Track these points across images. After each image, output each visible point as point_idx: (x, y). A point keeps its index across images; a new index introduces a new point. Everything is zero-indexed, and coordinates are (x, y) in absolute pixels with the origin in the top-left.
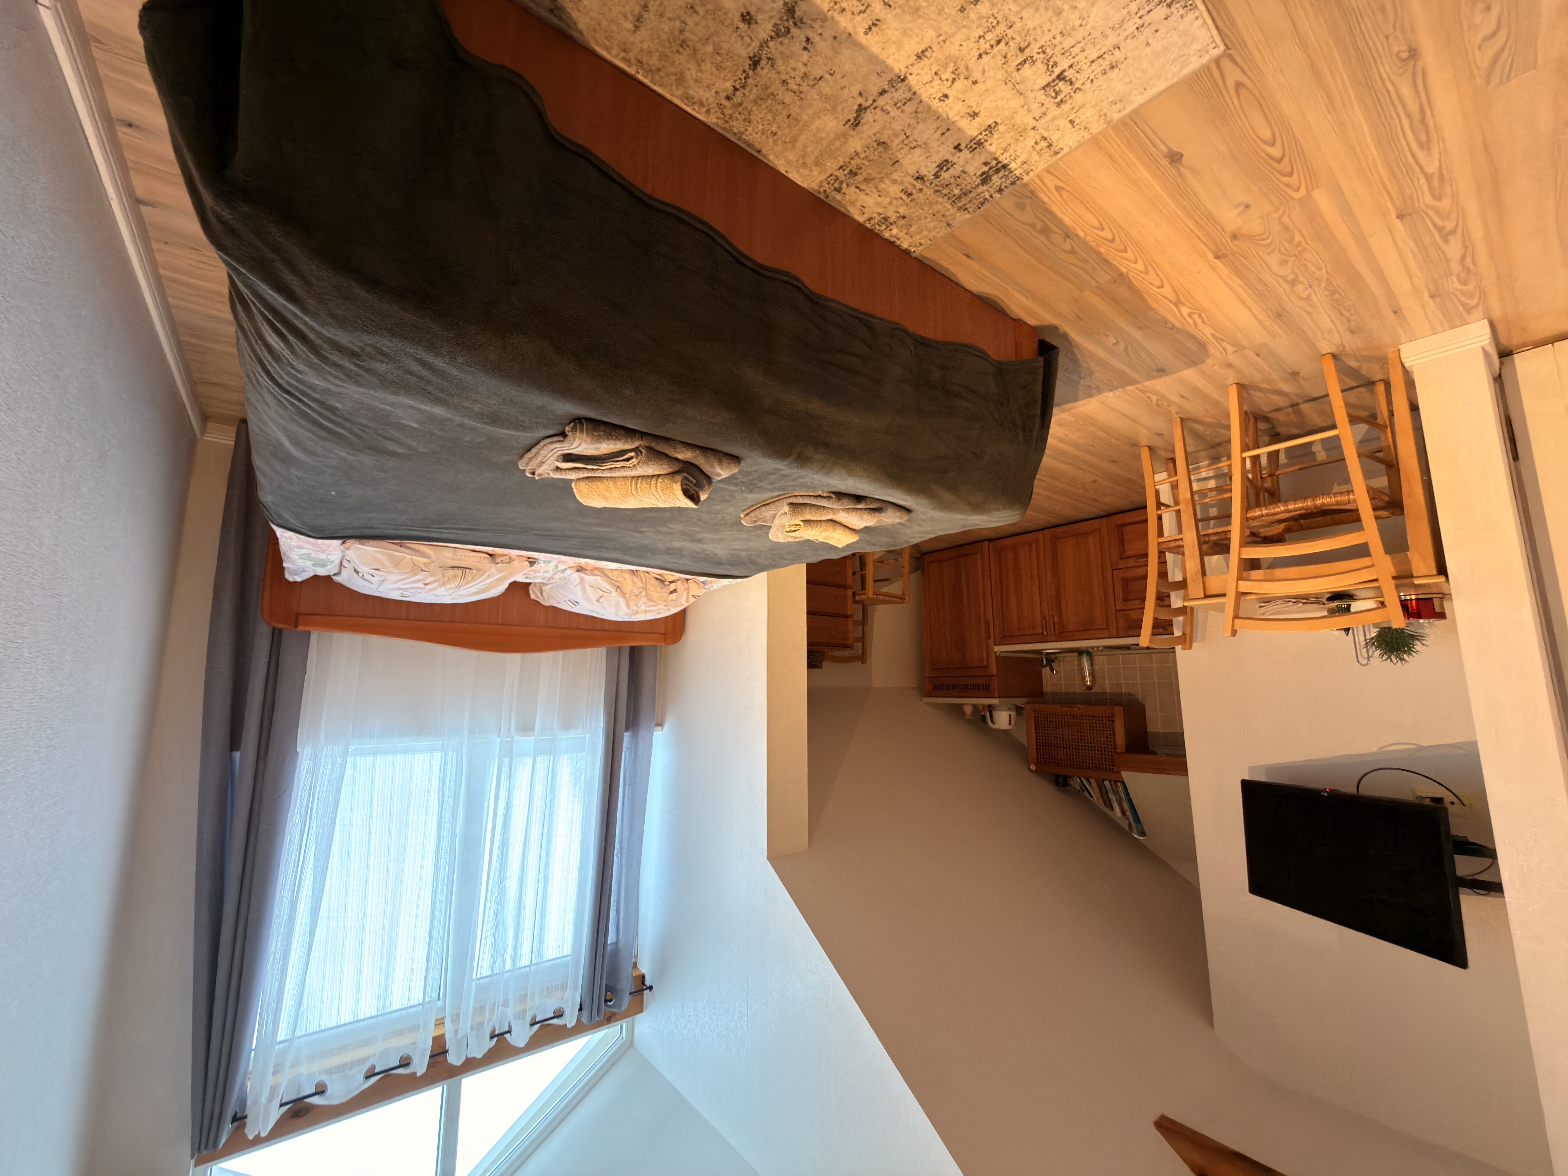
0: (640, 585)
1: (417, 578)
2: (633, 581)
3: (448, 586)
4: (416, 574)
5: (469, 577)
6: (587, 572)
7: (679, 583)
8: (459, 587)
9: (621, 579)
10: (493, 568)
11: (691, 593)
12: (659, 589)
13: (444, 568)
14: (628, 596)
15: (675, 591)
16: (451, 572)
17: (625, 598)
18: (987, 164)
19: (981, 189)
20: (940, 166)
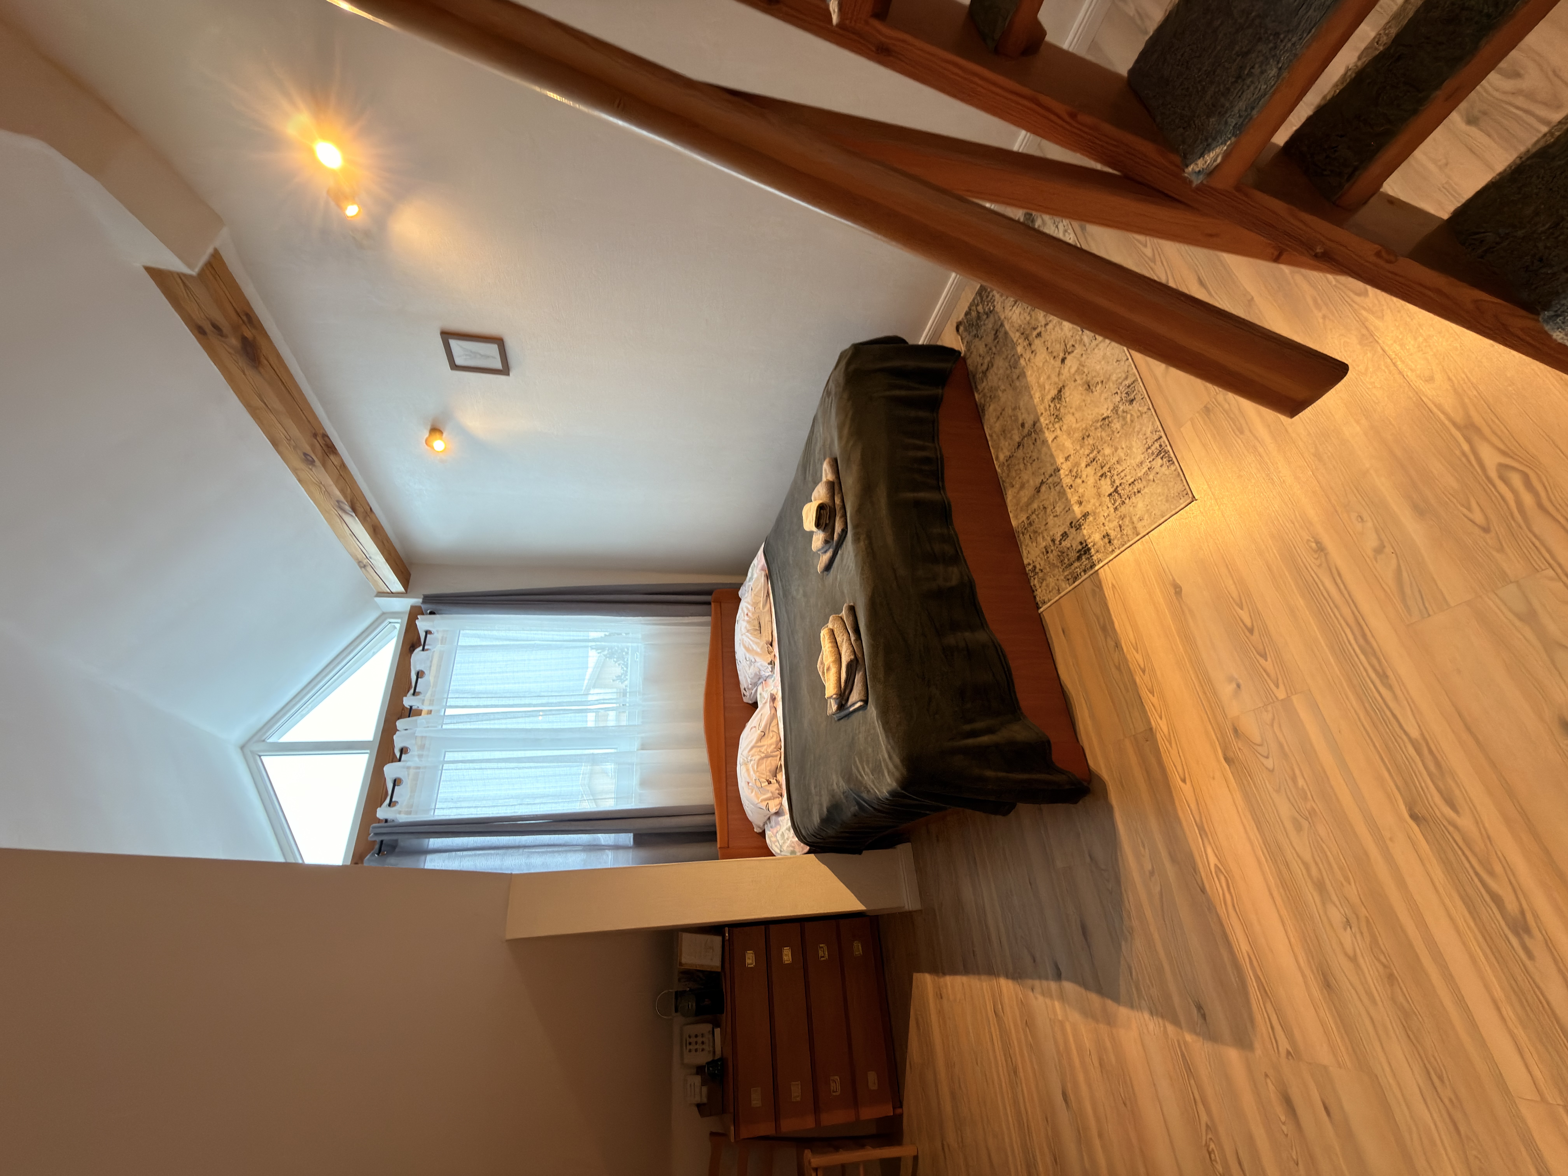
0: (769, 751)
1: (750, 607)
2: (771, 745)
3: (748, 626)
4: (752, 606)
5: (756, 633)
6: (772, 703)
7: (777, 785)
8: (748, 631)
9: (771, 735)
10: (763, 642)
11: (769, 802)
12: (768, 768)
13: (759, 619)
14: (759, 744)
15: (770, 783)
16: (756, 623)
17: (757, 742)
18: (1081, 543)
19: (1077, 564)
20: (1062, 535)
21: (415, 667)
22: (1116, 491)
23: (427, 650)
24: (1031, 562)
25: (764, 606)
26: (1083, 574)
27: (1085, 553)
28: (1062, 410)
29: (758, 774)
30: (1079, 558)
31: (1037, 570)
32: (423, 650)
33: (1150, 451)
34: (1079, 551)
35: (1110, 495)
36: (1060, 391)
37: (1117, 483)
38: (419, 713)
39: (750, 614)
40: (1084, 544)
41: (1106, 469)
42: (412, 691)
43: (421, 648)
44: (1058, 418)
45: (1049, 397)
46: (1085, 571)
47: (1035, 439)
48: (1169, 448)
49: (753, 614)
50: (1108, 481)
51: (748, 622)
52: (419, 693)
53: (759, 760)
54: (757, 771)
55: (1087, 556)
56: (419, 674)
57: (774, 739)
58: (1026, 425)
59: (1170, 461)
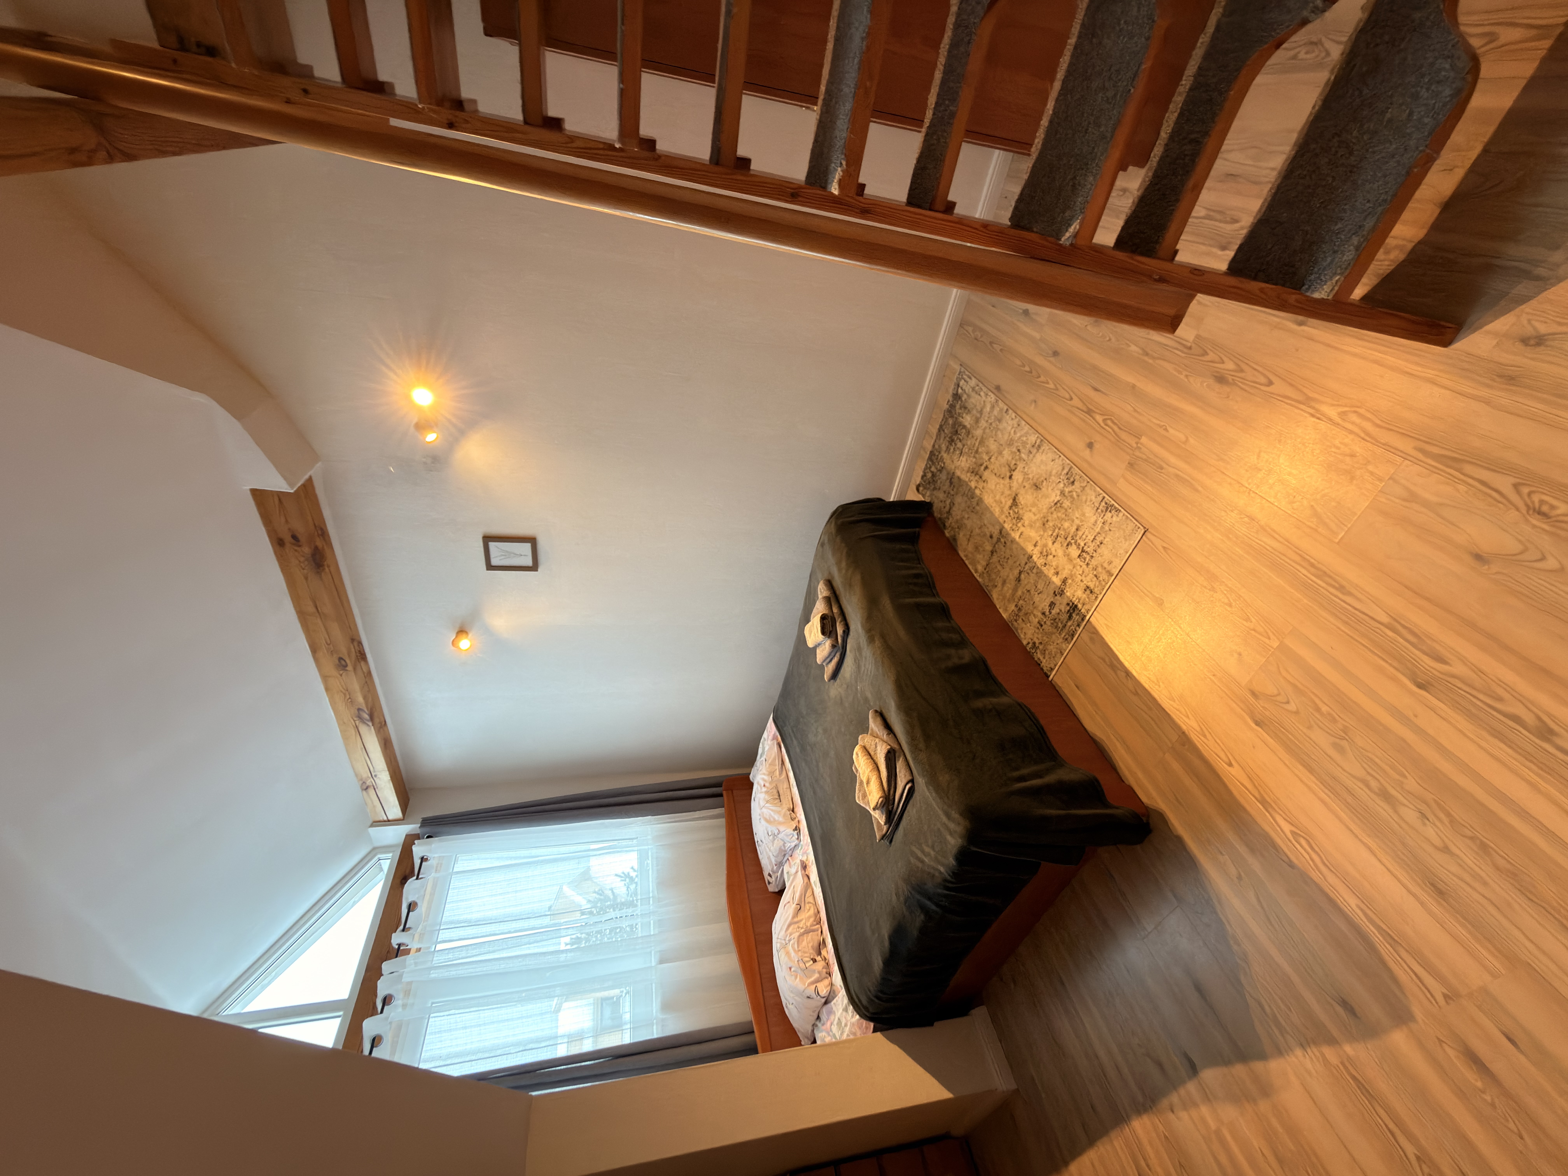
0: (809, 924)
1: (766, 777)
2: (809, 917)
3: (766, 797)
4: (768, 775)
5: (774, 806)
6: (803, 871)
7: (824, 963)
8: (767, 802)
9: (808, 907)
11: (818, 985)
12: (811, 946)
13: (776, 787)
14: (796, 920)
15: (815, 961)
16: (775, 792)
17: (793, 917)
18: (1068, 604)
19: (1069, 623)
20: (1050, 606)
21: (407, 899)
22: (1083, 551)
23: (421, 878)
24: (1030, 641)
25: (781, 774)
26: (1077, 628)
27: (1074, 610)
28: (1021, 512)
29: (800, 954)
30: (1070, 617)
31: (1037, 645)
32: (417, 878)
33: (1099, 511)
34: (1069, 611)
35: (1079, 556)
36: (1014, 500)
37: (1082, 544)
38: (407, 952)
39: (767, 785)
40: (1071, 604)
41: (1069, 539)
42: (401, 927)
43: (415, 877)
44: (1019, 518)
45: (1007, 507)
46: (1079, 625)
47: (1005, 543)
48: (1113, 502)
49: (770, 783)
50: (1074, 546)
51: (766, 792)
52: (410, 928)
53: (800, 936)
54: (799, 951)
55: (1076, 612)
56: (411, 907)
57: (812, 912)
58: (994, 536)
59: (1117, 510)
